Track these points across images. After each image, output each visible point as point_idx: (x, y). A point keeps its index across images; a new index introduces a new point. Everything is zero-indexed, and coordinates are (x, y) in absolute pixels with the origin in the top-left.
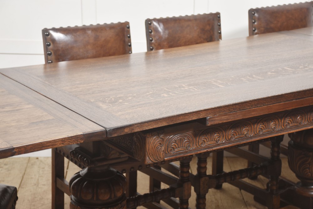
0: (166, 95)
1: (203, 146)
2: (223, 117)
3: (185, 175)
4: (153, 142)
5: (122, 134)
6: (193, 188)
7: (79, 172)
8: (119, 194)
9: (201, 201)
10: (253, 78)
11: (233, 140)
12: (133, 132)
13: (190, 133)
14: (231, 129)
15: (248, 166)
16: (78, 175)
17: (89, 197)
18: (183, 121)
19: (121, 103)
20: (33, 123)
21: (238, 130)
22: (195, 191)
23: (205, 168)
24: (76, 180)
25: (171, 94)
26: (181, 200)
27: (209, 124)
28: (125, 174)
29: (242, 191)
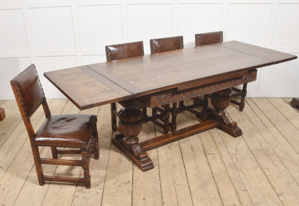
0: (159, 77)
1: (176, 99)
2: (185, 87)
3: (167, 109)
4: (153, 98)
5: (140, 96)
6: (171, 113)
7: (122, 109)
8: (139, 119)
9: (174, 119)
10: (198, 67)
11: (189, 96)
12: (145, 95)
13: (170, 94)
14: (188, 91)
15: (194, 103)
16: (121, 111)
17: (126, 120)
18: (167, 89)
19: (139, 81)
20: (102, 91)
21: (191, 92)
22: (172, 115)
23: (176, 105)
24: (121, 113)
25: (161, 76)
26: (166, 118)
27: (179, 90)
28: (141, 110)
29: (191, 113)
